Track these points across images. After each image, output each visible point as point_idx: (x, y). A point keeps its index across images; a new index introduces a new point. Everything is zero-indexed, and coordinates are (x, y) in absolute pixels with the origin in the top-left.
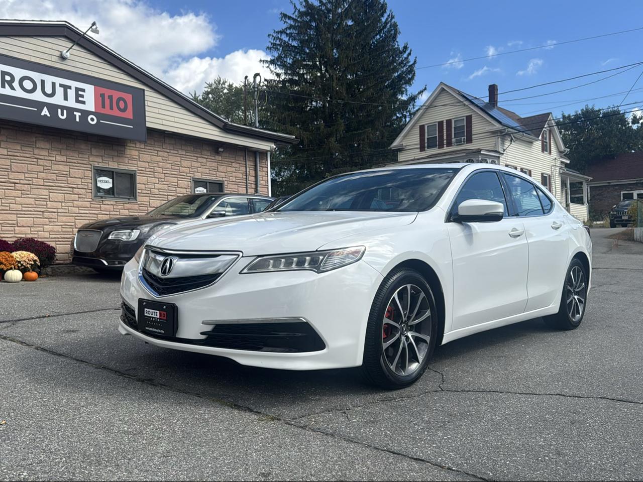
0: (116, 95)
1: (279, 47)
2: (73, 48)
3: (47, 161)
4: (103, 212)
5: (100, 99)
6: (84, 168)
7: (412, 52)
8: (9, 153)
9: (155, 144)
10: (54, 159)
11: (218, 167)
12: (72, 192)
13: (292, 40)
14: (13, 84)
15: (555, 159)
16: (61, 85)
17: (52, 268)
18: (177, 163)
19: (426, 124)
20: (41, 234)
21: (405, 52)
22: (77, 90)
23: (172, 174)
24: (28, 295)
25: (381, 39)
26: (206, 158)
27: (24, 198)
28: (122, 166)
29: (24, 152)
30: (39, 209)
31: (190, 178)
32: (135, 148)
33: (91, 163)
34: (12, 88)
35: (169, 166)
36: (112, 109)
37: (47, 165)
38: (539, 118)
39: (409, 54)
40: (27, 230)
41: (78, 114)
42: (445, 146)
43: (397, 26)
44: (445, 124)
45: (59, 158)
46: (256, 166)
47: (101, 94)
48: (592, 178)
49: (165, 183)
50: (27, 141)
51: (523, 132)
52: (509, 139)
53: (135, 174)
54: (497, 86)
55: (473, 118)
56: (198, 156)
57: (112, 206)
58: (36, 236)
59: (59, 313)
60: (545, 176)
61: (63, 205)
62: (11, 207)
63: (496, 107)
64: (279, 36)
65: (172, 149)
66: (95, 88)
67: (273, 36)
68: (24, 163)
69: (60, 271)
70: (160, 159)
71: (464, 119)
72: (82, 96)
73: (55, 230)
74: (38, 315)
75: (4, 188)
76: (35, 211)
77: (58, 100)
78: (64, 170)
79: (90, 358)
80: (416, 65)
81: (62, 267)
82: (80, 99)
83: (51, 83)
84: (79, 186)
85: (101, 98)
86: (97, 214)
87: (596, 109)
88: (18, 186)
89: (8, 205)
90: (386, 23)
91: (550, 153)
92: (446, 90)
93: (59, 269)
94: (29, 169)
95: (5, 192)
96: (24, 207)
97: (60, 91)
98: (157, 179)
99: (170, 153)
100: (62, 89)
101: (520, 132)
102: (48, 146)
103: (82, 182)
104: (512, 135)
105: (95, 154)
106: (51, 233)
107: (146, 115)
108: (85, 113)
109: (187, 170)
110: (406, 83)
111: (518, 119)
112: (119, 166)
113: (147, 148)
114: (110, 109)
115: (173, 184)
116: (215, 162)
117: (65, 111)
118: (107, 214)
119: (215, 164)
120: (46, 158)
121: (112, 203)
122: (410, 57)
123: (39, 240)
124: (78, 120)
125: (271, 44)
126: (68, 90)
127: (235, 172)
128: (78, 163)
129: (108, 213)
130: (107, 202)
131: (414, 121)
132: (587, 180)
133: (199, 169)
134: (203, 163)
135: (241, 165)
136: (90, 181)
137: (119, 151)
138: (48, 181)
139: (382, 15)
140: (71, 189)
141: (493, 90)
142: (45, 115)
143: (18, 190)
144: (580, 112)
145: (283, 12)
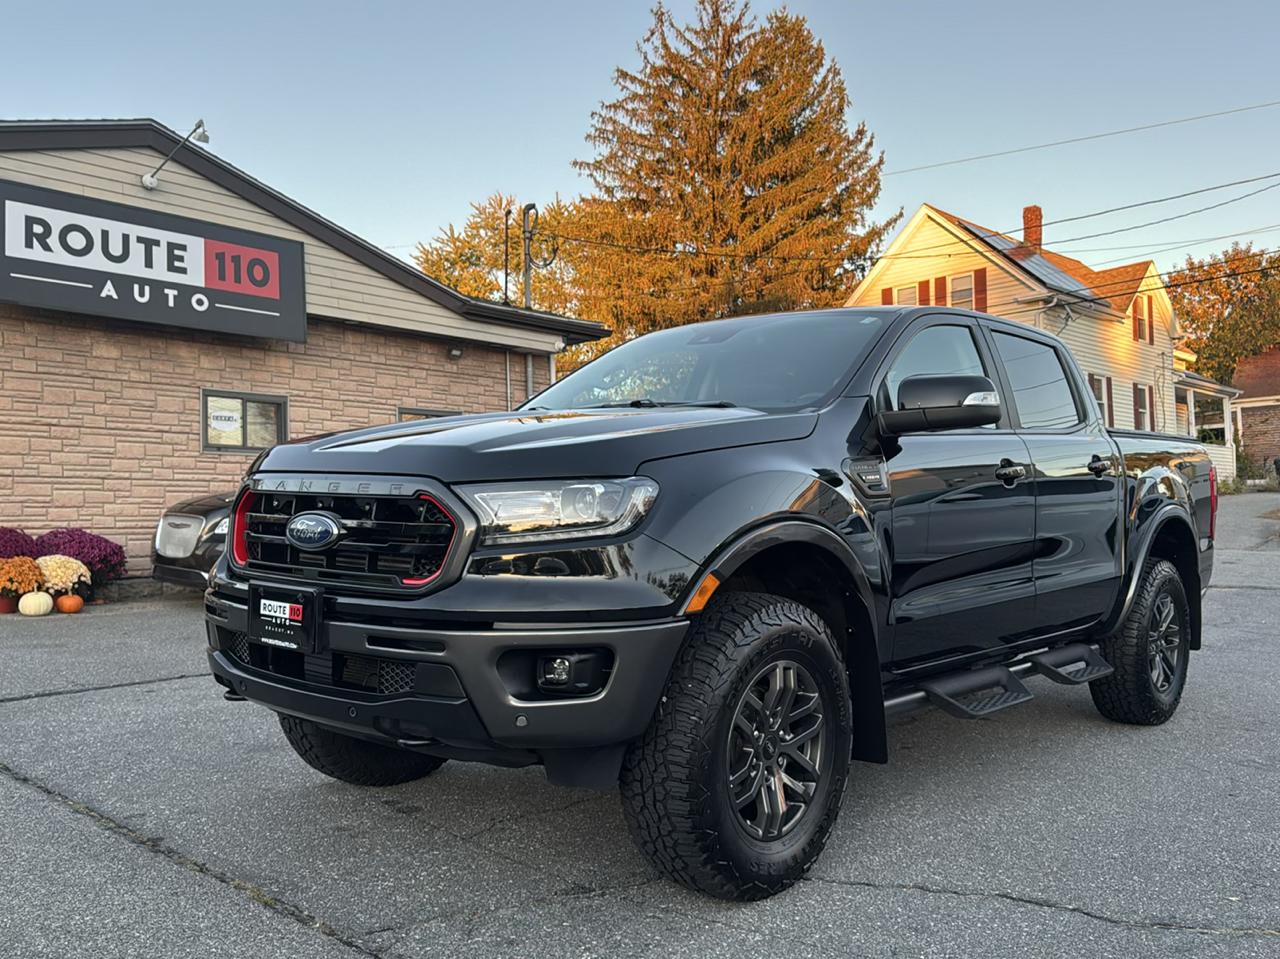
0: (248, 253)
1: (611, 137)
2: (163, 168)
3: (115, 382)
4: (221, 477)
5: (216, 263)
6: (185, 395)
7: (874, 140)
8: (40, 369)
9: (326, 344)
10: (126, 378)
11: (449, 386)
12: (159, 440)
13: (637, 121)
14: (48, 240)
15: (1163, 354)
16: (140, 240)
17: (119, 585)
18: (368, 380)
19: (896, 286)
20: (99, 520)
21: (861, 141)
22: (171, 246)
23: (358, 402)
24: (47, 646)
25: (813, 117)
26: (427, 370)
27: (68, 452)
28: (259, 389)
29: (69, 365)
30: (95, 474)
31: (393, 408)
32: (287, 355)
33: (199, 384)
34: (47, 248)
35: (352, 386)
36: (240, 282)
37: (113, 388)
38: (1128, 273)
39: (870, 144)
40: (72, 513)
41: (171, 293)
43: (844, 90)
44: (932, 286)
45: (135, 376)
46: (526, 382)
47: (217, 255)
48: (1240, 391)
49: (344, 418)
50: (76, 344)
51: (1092, 301)
52: (1063, 316)
53: (285, 403)
54: (1040, 209)
55: (988, 274)
56: (412, 365)
57: (238, 465)
58: (88, 524)
59: (83, 685)
60: (1141, 390)
61: (144, 464)
62: (41, 470)
63: (1038, 251)
64: (612, 114)
65: (358, 352)
66: (206, 243)
67: (601, 116)
68: (68, 387)
69: (134, 591)
70: (334, 373)
71: (970, 276)
72: (181, 259)
73: (125, 512)
74: (40, 690)
75: (29, 434)
76: (89, 478)
77: (134, 267)
78: (148, 398)
79: (76, 790)
80: (882, 167)
81: (140, 584)
82: (177, 264)
83: (121, 237)
84: (174, 429)
85: (217, 261)
86: (209, 481)
87: (1255, 250)
88: (55, 431)
89: (35, 466)
90: (824, 85)
91: (1152, 342)
92: (934, 219)
93: (133, 588)
94: (78, 398)
95: (30, 441)
96: (67, 470)
97: (137, 250)
98: (329, 412)
99: (354, 360)
100: (142, 246)
101: (1086, 300)
102: (114, 353)
103: (180, 421)
104: (1066, 307)
105: (206, 366)
106: (117, 518)
107: (307, 291)
108: (185, 291)
109: (387, 393)
110: (862, 204)
111: (1086, 275)
112: (254, 388)
113: (309, 352)
114: (236, 282)
115: (361, 420)
116: (445, 376)
117: (147, 288)
118: (229, 481)
119: (443, 380)
120: (110, 376)
121: (238, 459)
122: (870, 151)
123: (95, 532)
124: (171, 303)
125: (596, 130)
126: (154, 248)
127: (484, 395)
128: (175, 385)
129: (230, 478)
130: (229, 458)
131: (870, 281)
132: (1231, 396)
133: (411, 389)
134: (421, 378)
135: (496, 380)
136: (197, 418)
137: (255, 359)
138: (115, 419)
139: (815, 71)
140: (159, 434)
141: (1033, 218)
142: (109, 297)
143: (55, 438)
144: (1221, 257)
145: (621, 68)
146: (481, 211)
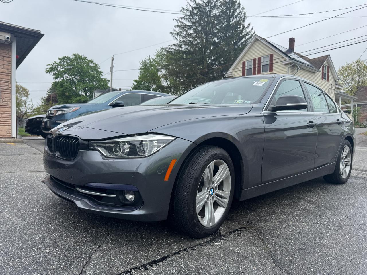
7: (253, 27)
13: (187, 22)
15: (331, 84)
19: (246, 61)
21: (249, 27)
25: (237, 21)
38: (321, 58)
39: (252, 29)
42: (257, 74)
43: (246, 14)
44: (257, 60)
48: (357, 98)
52: (296, 69)
54: (294, 39)
55: (274, 56)
63: (293, 51)
64: (180, 20)
71: (268, 57)
90: (240, 12)
91: (328, 80)
92: (258, 39)
104: (298, 66)
111: (308, 60)
122: (252, 31)
131: (239, 59)
132: (353, 99)
139: (237, 8)
141: (292, 41)
145: (182, 7)
146: (158, 52)
